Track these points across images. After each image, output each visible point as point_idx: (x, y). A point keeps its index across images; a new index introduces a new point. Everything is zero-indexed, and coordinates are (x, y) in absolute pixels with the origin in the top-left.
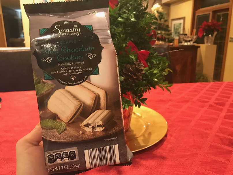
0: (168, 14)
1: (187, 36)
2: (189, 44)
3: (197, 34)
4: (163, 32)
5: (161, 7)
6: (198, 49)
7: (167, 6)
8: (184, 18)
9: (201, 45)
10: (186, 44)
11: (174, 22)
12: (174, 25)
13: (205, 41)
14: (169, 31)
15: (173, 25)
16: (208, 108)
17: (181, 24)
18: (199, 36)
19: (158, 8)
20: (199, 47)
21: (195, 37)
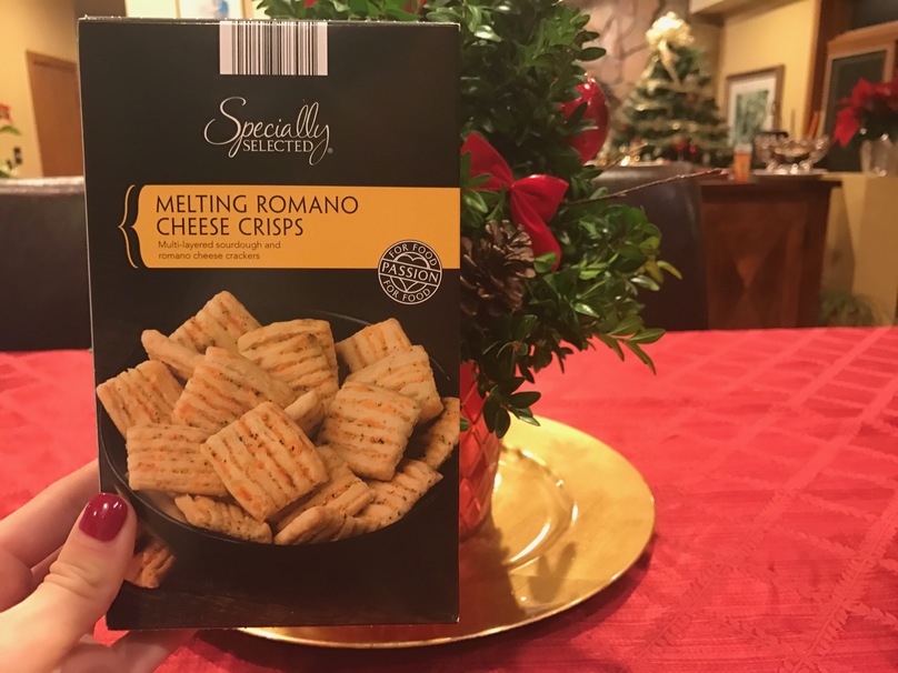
0: (716, 55)
1: (786, 141)
2: (794, 171)
3: (829, 131)
4: (693, 127)
5: (687, 28)
6: (835, 192)
7: (711, 22)
8: (778, 72)
9: (846, 177)
10: (782, 172)
11: (739, 88)
12: (739, 98)
13: (866, 161)
14: (716, 122)
15: (733, 97)
16: (851, 443)
17: (766, 92)
18: (838, 142)
19: (675, 32)
20: (839, 184)
21: (820, 143)
